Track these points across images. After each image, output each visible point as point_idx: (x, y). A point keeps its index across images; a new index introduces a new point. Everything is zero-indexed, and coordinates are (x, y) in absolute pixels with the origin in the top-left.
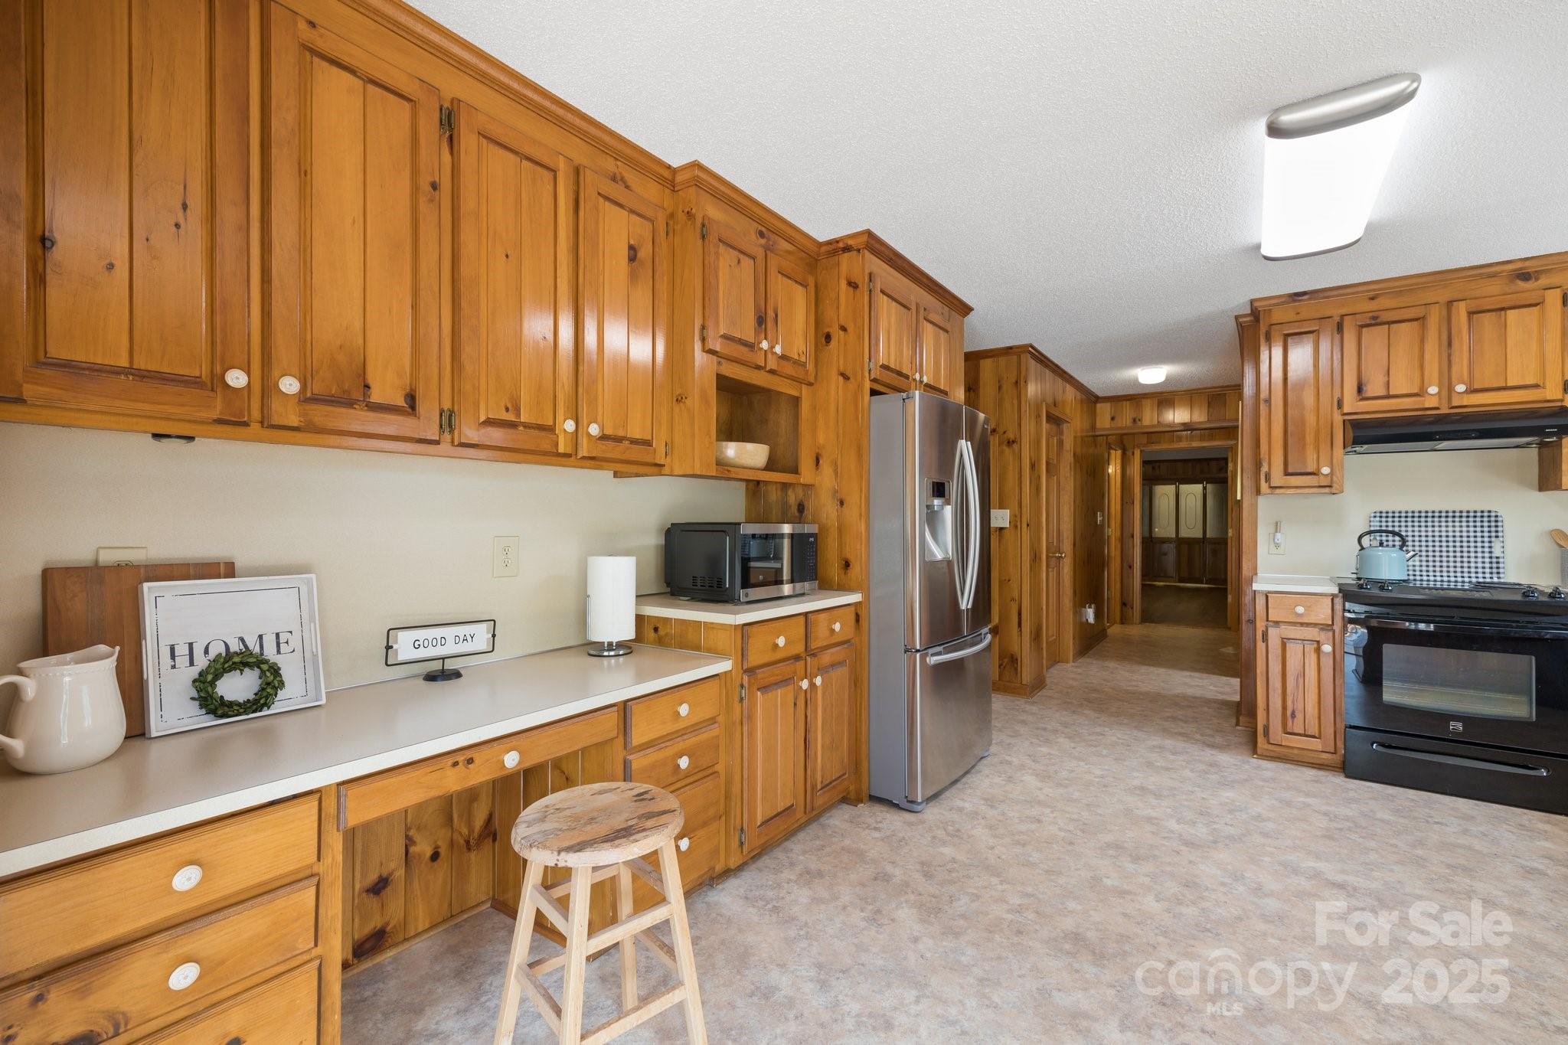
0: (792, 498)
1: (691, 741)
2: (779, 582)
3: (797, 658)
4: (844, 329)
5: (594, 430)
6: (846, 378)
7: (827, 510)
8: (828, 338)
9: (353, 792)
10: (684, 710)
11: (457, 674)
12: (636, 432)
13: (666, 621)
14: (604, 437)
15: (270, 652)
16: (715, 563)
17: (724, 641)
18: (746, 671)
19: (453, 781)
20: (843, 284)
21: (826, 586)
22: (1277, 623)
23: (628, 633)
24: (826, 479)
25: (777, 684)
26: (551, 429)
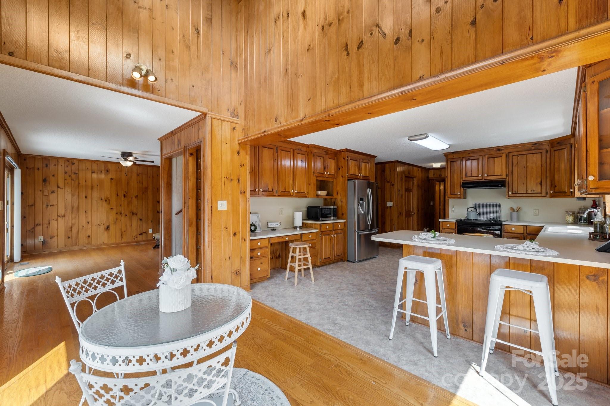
0: (333, 201)
1: (311, 242)
2: (331, 217)
3: (331, 231)
4: (342, 167)
5: (296, 191)
6: (343, 177)
7: (340, 204)
8: (339, 169)
9: (271, 239)
10: (310, 236)
11: (276, 230)
12: (302, 191)
13: (307, 223)
14: (297, 192)
15: (255, 224)
16: (316, 214)
17: (317, 226)
18: (321, 232)
19: (281, 240)
20: (342, 158)
21: (338, 218)
22: (444, 229)
23: (301, 225)
24: (339, 197)
25: (327, 235)
26: (289, 192)
